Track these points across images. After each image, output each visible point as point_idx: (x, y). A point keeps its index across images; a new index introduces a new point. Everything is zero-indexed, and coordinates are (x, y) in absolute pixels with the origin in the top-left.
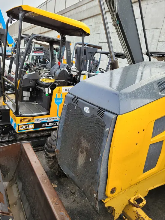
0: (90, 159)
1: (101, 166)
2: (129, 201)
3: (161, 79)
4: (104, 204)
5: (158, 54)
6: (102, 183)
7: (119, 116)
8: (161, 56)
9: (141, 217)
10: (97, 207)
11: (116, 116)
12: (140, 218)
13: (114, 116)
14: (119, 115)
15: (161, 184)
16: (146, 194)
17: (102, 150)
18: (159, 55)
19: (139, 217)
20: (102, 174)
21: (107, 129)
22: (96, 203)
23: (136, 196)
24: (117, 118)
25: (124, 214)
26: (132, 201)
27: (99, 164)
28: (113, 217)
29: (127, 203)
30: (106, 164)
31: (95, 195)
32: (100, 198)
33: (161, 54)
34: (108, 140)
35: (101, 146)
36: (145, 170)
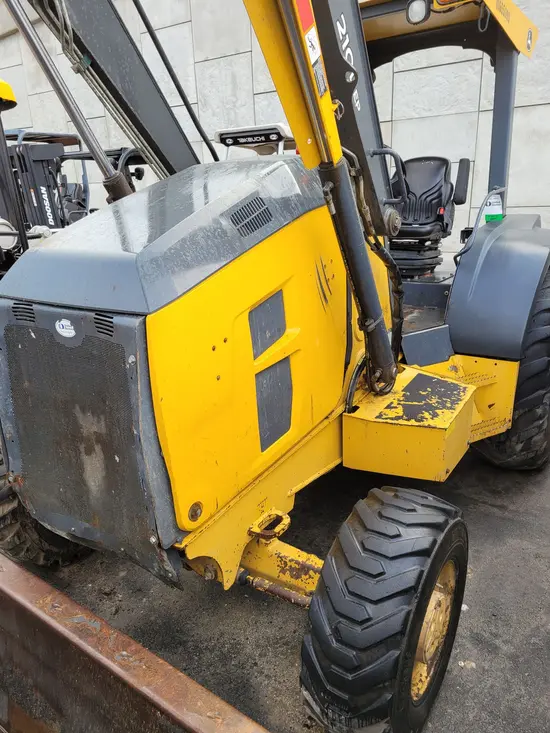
0: (117, 458)
1: (143, 458)
2: (250, 533)
4: (182, 553)
5: (253, 136)
6: (159, 501)
7: (149, 318)
8: (262, 141)
9: (290, 561)
10: (168, 568)
11: (141, 319)
12: (289, 564)
13: (136, 322)
14: (150, 314)
15: (322, 472)
16: (290, 506)
17: (134, 418)
18: (256, 139)
19: (285, 563)
20: (153, 477)
21: (131, 359)
22: (163, 561)
23: (266, 515)
24: (144, 322)
25: (247, 570)
26: (257, 530)
27: (139, 456)
28: (221, 585)
29: (246, 539)
30: (155, 448)
31: (153, 540)
32: (166, 543)
33: (260, 136)
34: (140, 386)
35: (130, 409)
36: (266, 442)
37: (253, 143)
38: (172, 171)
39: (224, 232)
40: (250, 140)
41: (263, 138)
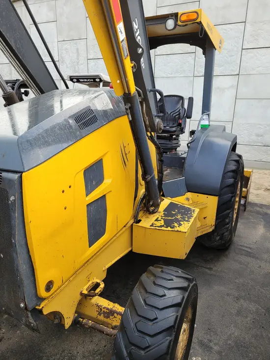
0: (2, 255)
1: (18, 258)
2: (81, 294)
3: (77, 113)
4: (41, 311)
5: (87, 79)
6: (27, 282)
7: (24, 174)
8: (91, 82)
9: (104, 308)
10: (31, 321)
11: (19, 175)
12: (103, 310)
13: (16, 176)
14: (24, 172)
16: (104, 276)
17: (13, 232)
18: (88, 80)
19: (101, 309)
20: (23, 268)
21: (12, 198)
22: (28, 317)
23: (91, 282)
24: (21, 177)
25: (79, 314)
26: (85, 292)
27: (14, 255)
29: (79, 297)
30: (25, 251)
31: (22, 305)
32: (30, 306)
33: (91, 79)
34: (17, 214)
35: (11, 227)
36: (91, 243)
37: (87, 82)
38: (42, 92)
39: (71, 127)
40: (85, 80)
41: (92, 80)
